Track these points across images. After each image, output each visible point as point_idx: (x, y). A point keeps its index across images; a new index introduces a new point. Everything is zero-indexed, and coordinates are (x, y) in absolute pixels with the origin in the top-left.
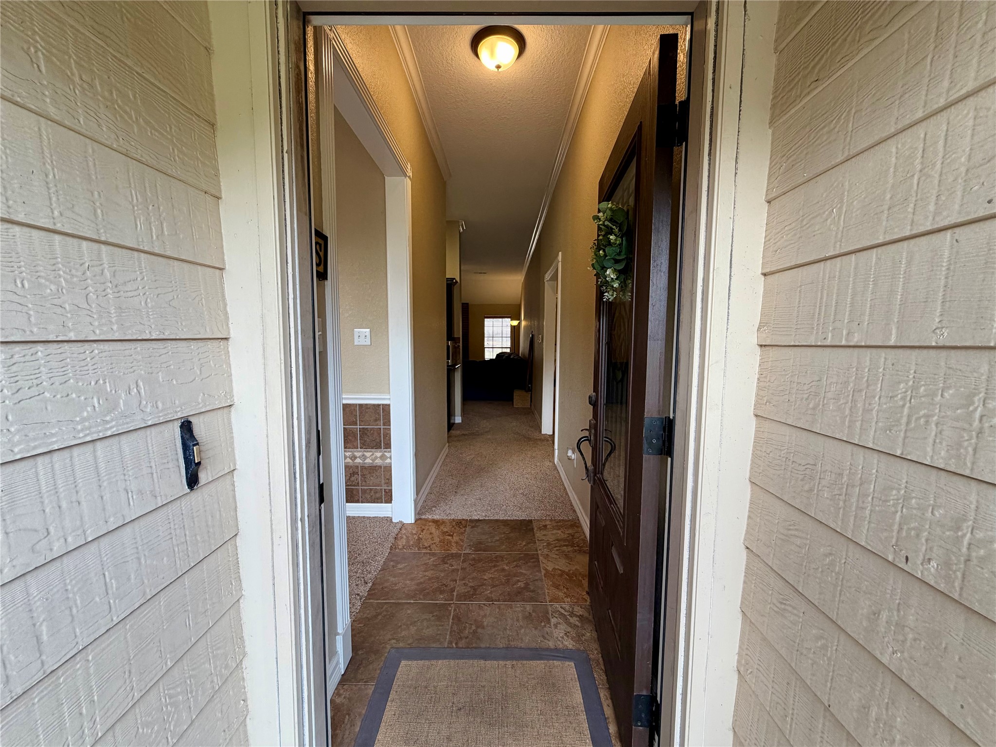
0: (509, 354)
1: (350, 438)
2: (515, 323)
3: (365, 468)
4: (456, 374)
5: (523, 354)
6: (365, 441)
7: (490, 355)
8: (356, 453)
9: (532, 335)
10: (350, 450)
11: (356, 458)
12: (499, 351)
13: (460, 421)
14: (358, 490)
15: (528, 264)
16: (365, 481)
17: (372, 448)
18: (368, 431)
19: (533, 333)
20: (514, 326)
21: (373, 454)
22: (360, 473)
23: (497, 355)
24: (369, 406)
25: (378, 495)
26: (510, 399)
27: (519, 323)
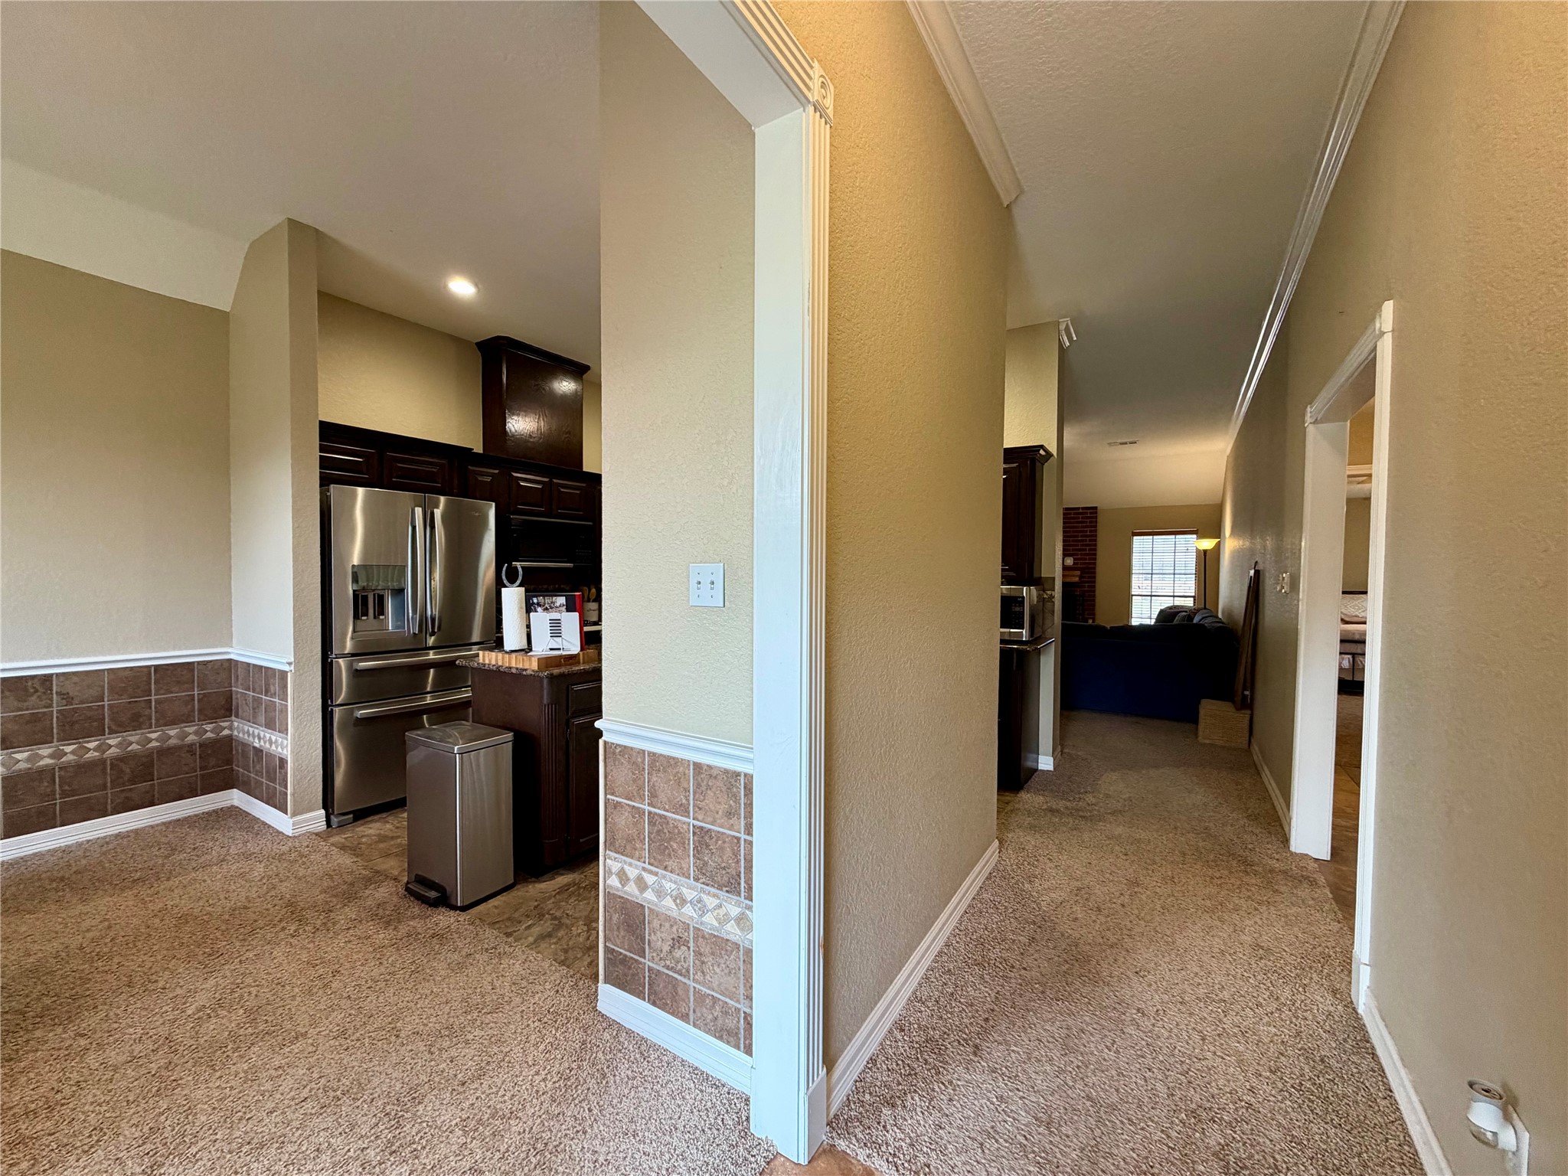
0: (1190, 614)
1: (675, 846)
2: (1208, 544)
3: (703, 937)
4: (1043, 659)
5: (1229, 613)
6: (705, 864)
7: (1143, 613)
8: (684, 890)
9: (1257, 572)
10: (674, 877)
11: (684, 902)
12: (1167, 603)
13: (1051, 768)
14: (686, 987)
15: (1244, 409)
16: (703, 972)
17: (720, 888)
18: (711, 838)
19: (1260, 567)
20: (1205, 552)
21: (720, 906)
22: (691, 944)
23: (1161, 611)
24: (715, 772)
25: (730, 1023)
26: (1191, 717)
27: (1218, 545)
